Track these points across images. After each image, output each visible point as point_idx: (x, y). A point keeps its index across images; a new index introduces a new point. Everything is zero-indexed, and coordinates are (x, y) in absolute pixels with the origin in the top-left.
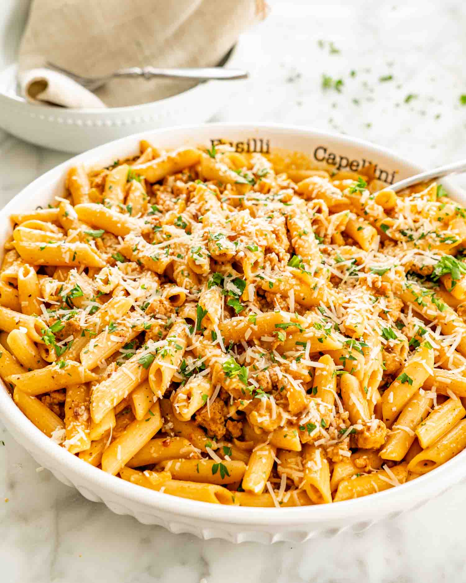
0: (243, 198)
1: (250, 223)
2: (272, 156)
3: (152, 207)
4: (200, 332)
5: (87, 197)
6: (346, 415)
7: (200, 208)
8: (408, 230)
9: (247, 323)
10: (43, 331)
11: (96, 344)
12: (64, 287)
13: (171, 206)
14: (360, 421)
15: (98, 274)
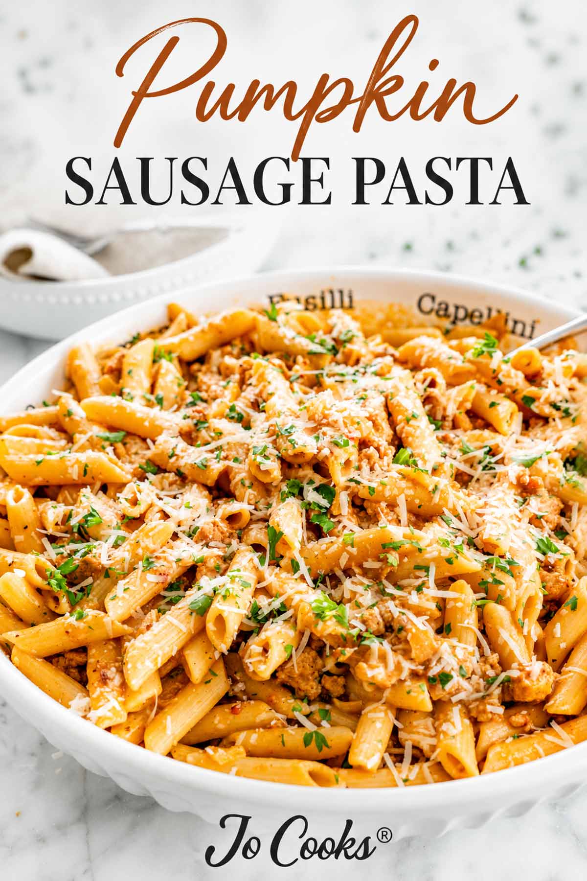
0: (322, 374)
1: (334, 409)
2: (357, 312)
3: (191, 395)
4: (275, 561)
5: (97, 387)
6: (494, 658)
7: (261, 393)
8: (561, 401)
9: (341, 546)
10: (48, 573)
11: (127, 587)
12: (73, 512)
13: (219, 392)
14: (515, 665)
15: (121, 492)
